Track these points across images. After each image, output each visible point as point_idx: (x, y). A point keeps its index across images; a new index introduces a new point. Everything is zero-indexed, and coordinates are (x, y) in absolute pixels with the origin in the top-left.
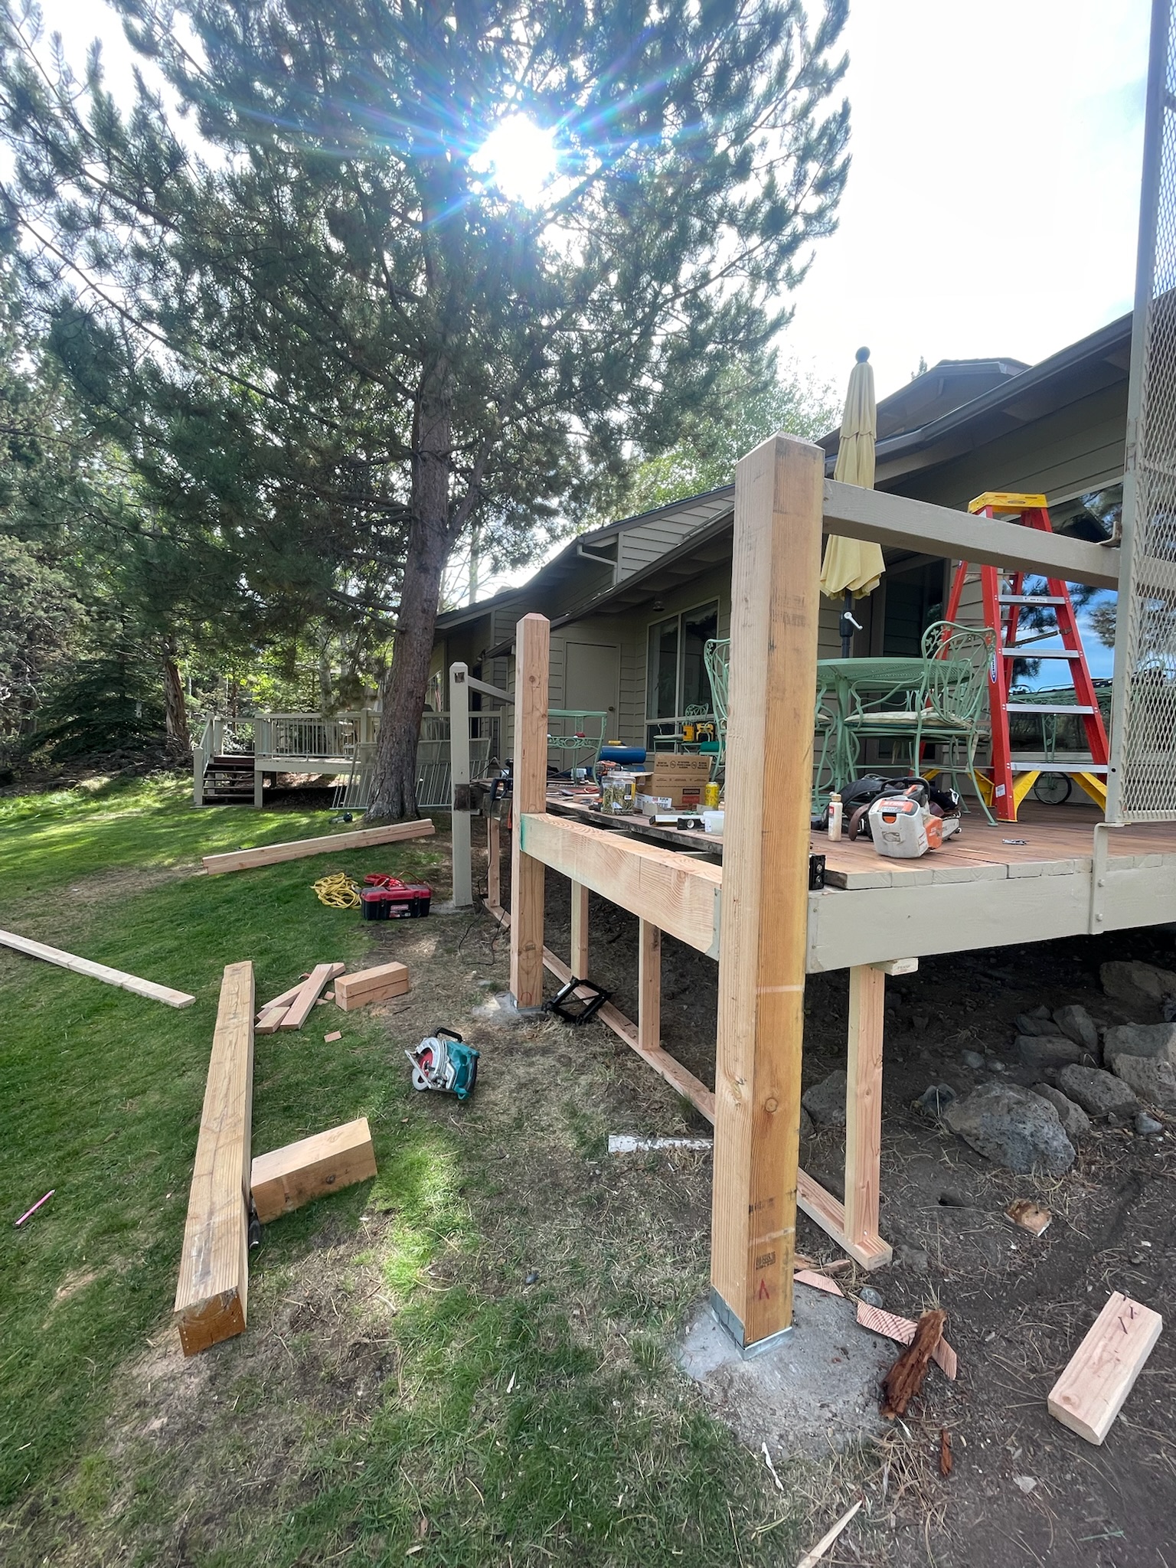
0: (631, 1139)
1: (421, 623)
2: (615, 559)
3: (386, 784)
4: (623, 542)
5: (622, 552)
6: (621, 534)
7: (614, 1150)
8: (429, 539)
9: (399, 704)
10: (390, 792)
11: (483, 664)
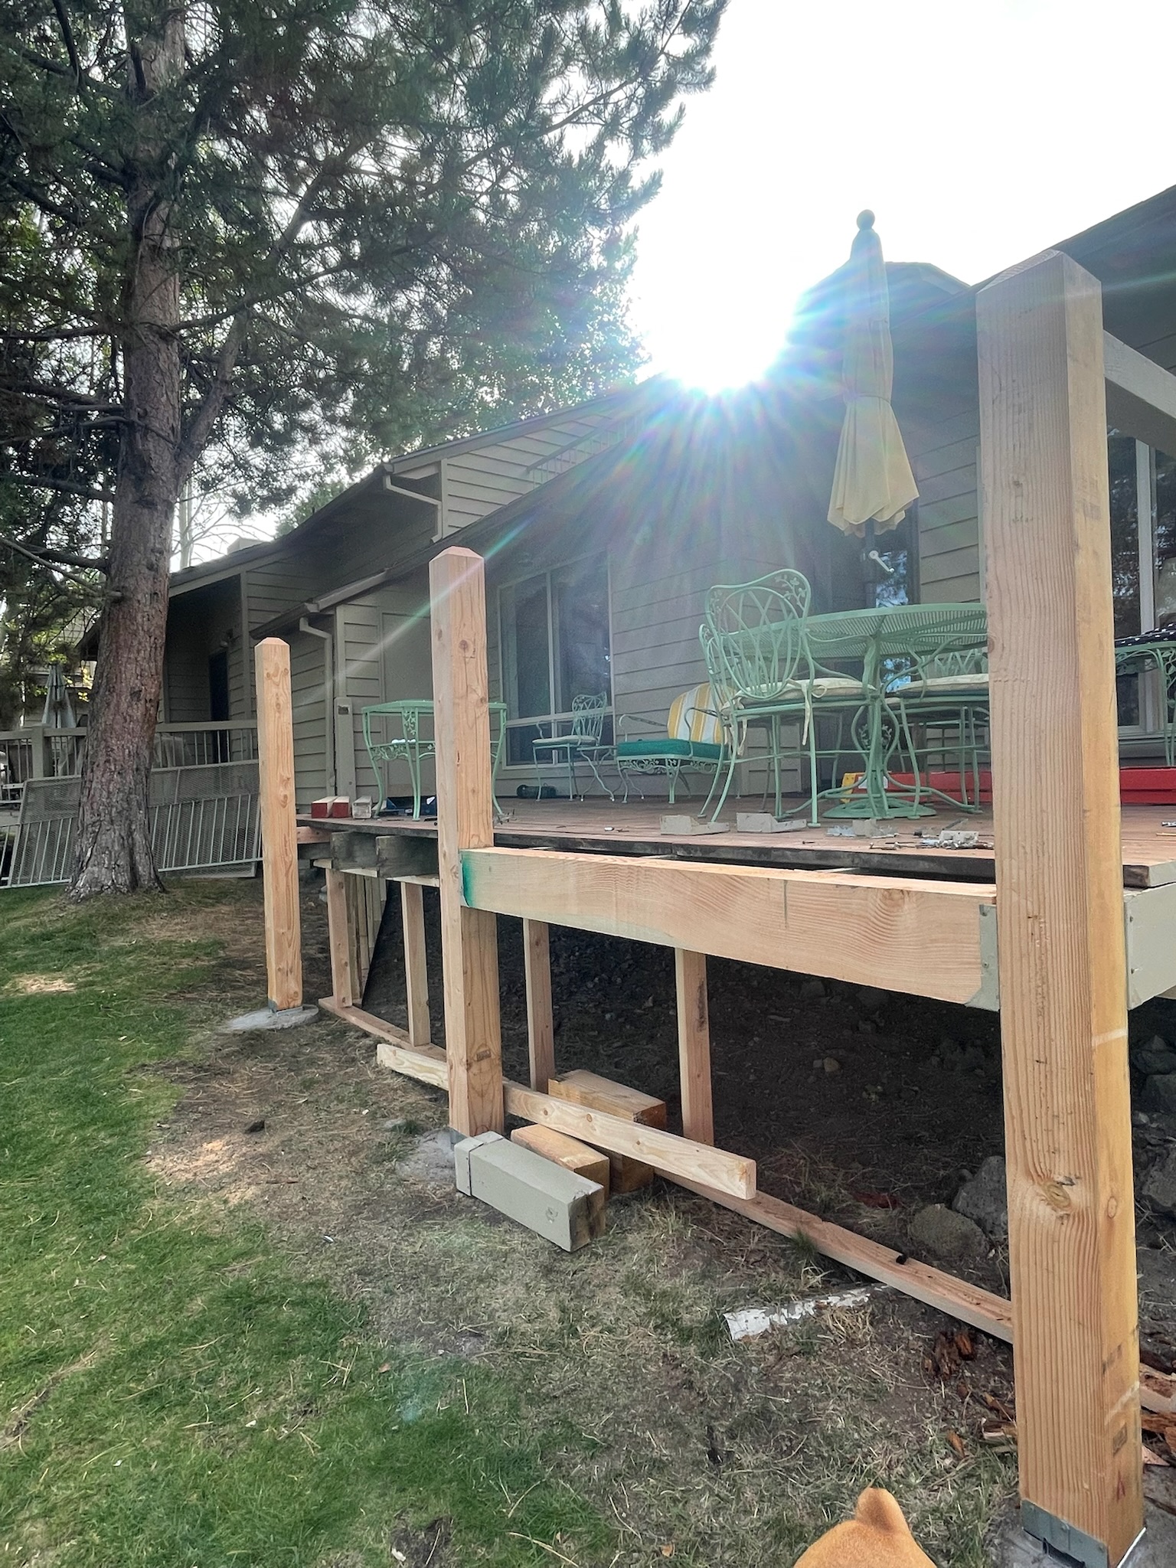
0: (757, 1313)
1: (146, 587)
2: (439, 497)
3: (103, 839)
4: (447, 473)
5: (446, 488)
6: (444, 462)
7: (738, 1336)
8: (153, 456)
9: (117, 712)
10: (110, 852)
11: (229, 651)
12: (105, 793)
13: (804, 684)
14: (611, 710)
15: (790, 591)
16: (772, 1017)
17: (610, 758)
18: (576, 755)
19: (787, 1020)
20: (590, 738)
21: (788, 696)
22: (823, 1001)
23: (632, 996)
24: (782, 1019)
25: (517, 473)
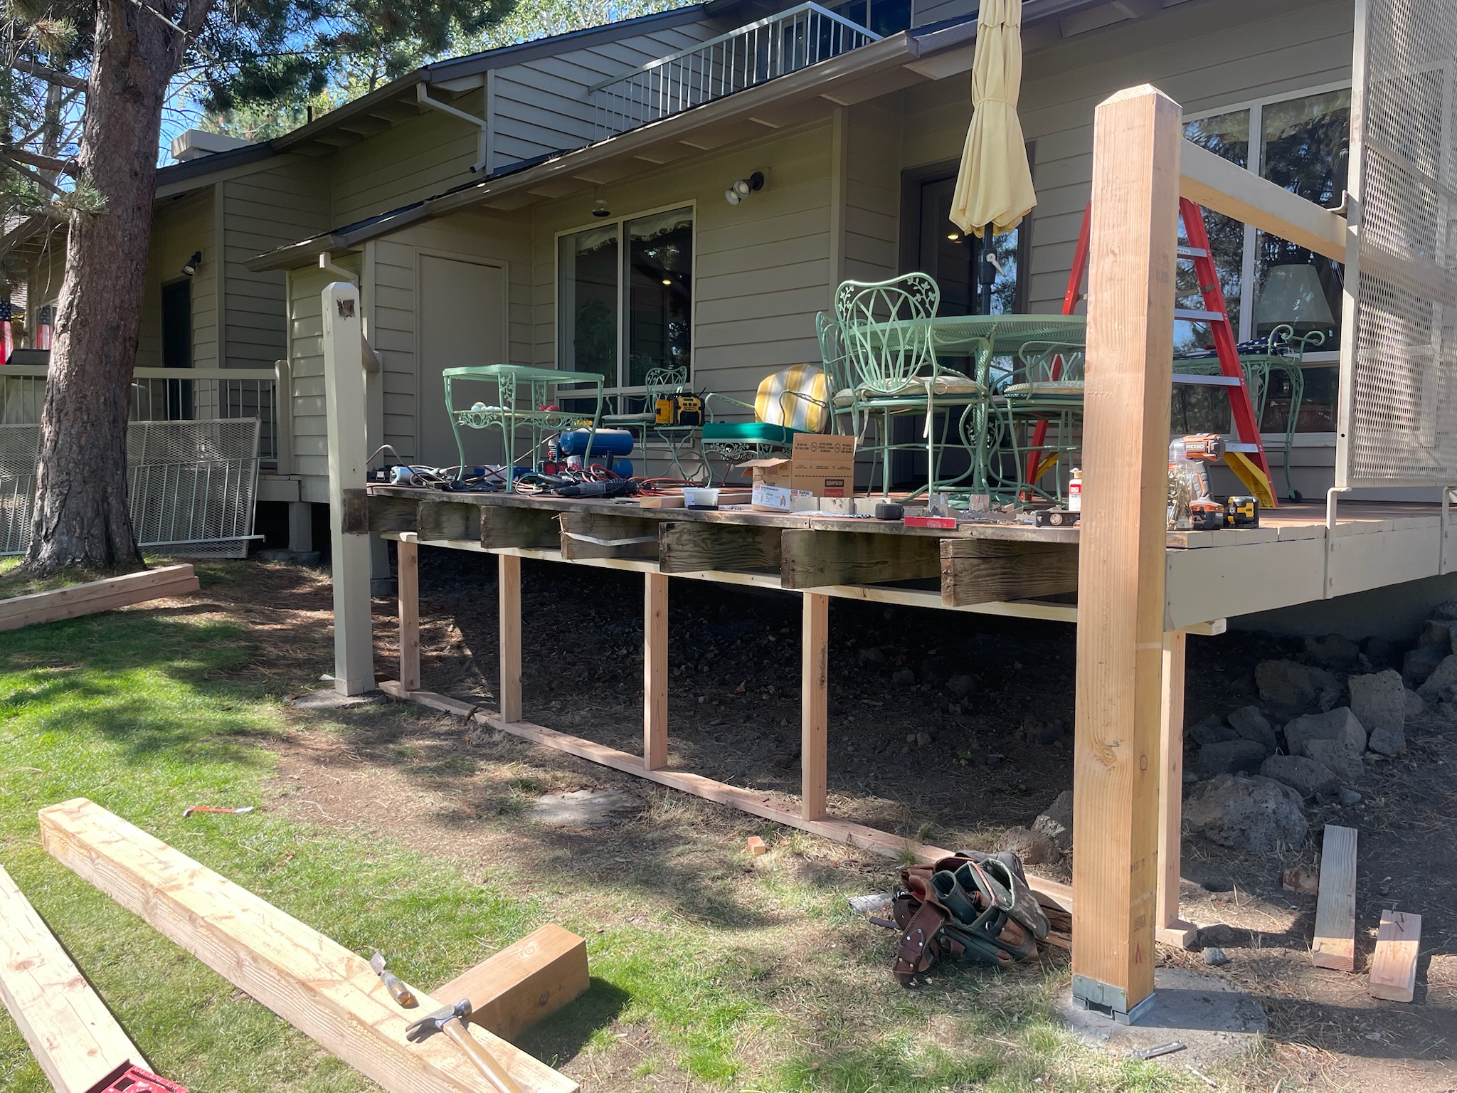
0: (874, 897)
2: (482, 114)
4: (493, 86)
5: (492, 105)
6: (491, 73)
9: (90, 350)
10: (82, 519)
11: (194, 280)
12: (75, 448)
13: (928, 381)
14: (691, 386)
15: (921, 294)
16: (865, 701)
19: (881, 704)
21: (910, 392)
22: (914, 689)
23: (723, 683)
24: (875, 703)
25: (577, 93)
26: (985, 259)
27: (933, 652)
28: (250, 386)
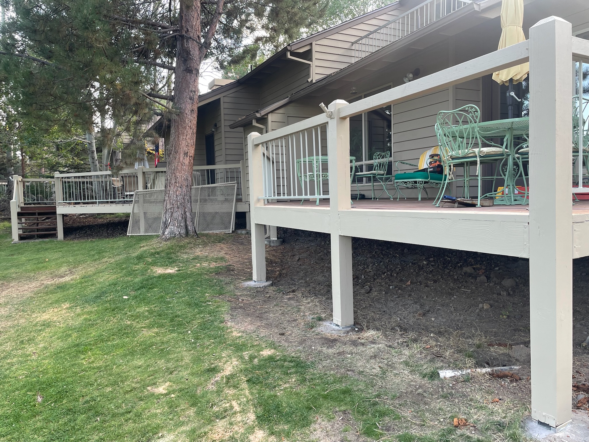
0: (450, 371)
1: (189, 107)
2: (311, 60)
3: (175, 215)
4: (315, 48)
5: (315, 55)
6: (314, 43)
7: (443, 377)
8: (190, 50)
9: (179, 162)
10: (178, 220)
11: (215, 133)
12: (175, 196)
13: (476, 150)
14: (392, 159)
15: (472, 114)
16: (463, 289)
17: (391, 181)
18: (375, 180)
19: (469, 291)
20: (382, 172)
21: (470, 155)
22: (486, 284)
23: (401, 280)
24: (467, 290)
25: (347, 45)
26: (509, 95)
27: (497, 269)
28: (232, 171)
